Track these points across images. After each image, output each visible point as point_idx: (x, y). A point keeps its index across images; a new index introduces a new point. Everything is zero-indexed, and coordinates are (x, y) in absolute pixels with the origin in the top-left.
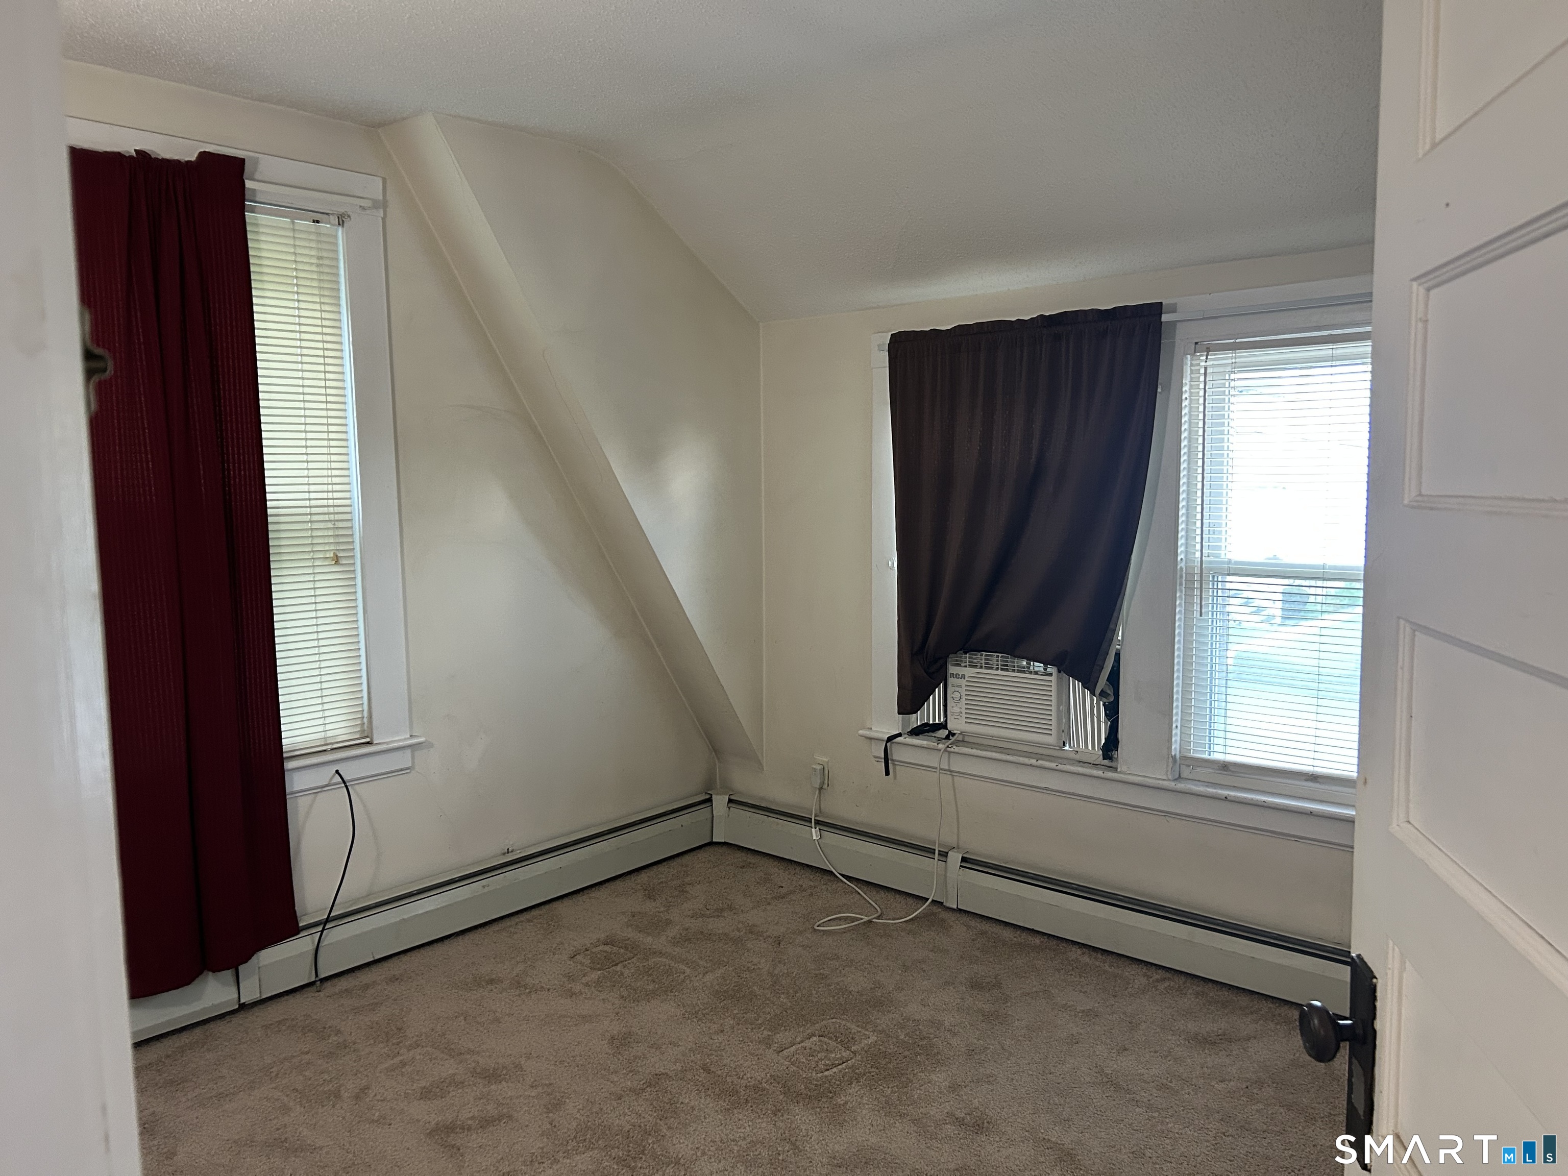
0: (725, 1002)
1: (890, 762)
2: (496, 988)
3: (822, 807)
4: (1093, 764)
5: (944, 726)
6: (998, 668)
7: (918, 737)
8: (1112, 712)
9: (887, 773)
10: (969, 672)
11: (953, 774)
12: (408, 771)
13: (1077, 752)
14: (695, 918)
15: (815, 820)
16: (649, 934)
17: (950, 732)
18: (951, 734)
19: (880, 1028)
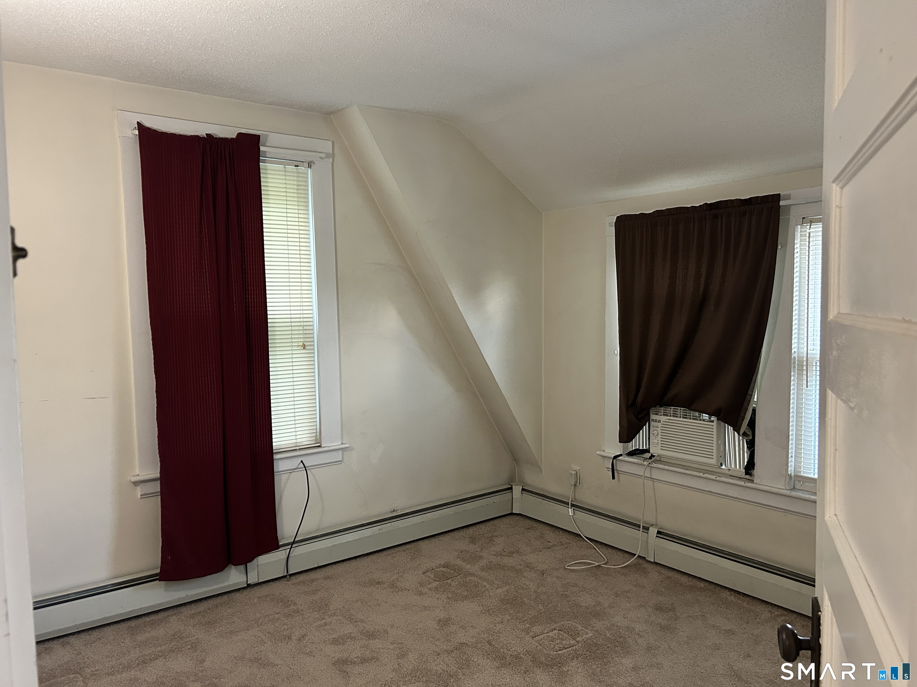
0: (506, 606)
1: (615, 471)
2: (381, 587)
3: (576, 496)
4: (739, 478)
5: (648, 451)
6: (681, 417)
7: (632, 457)
8: (751, 445)
9: (614, 478)
10: (663, 418)
11: (654, 480)
12: (340, 463)
13: (730, 470)
14: (496, 556)
15: (571, 503)
16: (469, 563)
17: (652, 454)
18: (652, 456)
19: (595, 629)
